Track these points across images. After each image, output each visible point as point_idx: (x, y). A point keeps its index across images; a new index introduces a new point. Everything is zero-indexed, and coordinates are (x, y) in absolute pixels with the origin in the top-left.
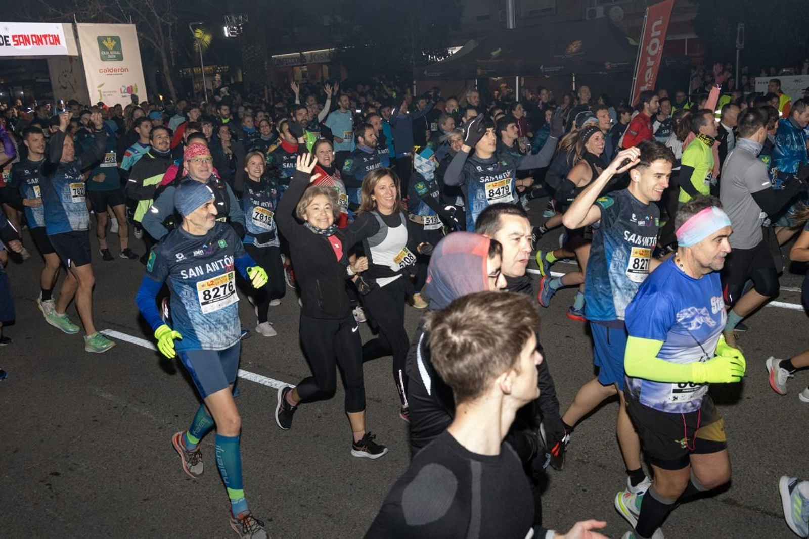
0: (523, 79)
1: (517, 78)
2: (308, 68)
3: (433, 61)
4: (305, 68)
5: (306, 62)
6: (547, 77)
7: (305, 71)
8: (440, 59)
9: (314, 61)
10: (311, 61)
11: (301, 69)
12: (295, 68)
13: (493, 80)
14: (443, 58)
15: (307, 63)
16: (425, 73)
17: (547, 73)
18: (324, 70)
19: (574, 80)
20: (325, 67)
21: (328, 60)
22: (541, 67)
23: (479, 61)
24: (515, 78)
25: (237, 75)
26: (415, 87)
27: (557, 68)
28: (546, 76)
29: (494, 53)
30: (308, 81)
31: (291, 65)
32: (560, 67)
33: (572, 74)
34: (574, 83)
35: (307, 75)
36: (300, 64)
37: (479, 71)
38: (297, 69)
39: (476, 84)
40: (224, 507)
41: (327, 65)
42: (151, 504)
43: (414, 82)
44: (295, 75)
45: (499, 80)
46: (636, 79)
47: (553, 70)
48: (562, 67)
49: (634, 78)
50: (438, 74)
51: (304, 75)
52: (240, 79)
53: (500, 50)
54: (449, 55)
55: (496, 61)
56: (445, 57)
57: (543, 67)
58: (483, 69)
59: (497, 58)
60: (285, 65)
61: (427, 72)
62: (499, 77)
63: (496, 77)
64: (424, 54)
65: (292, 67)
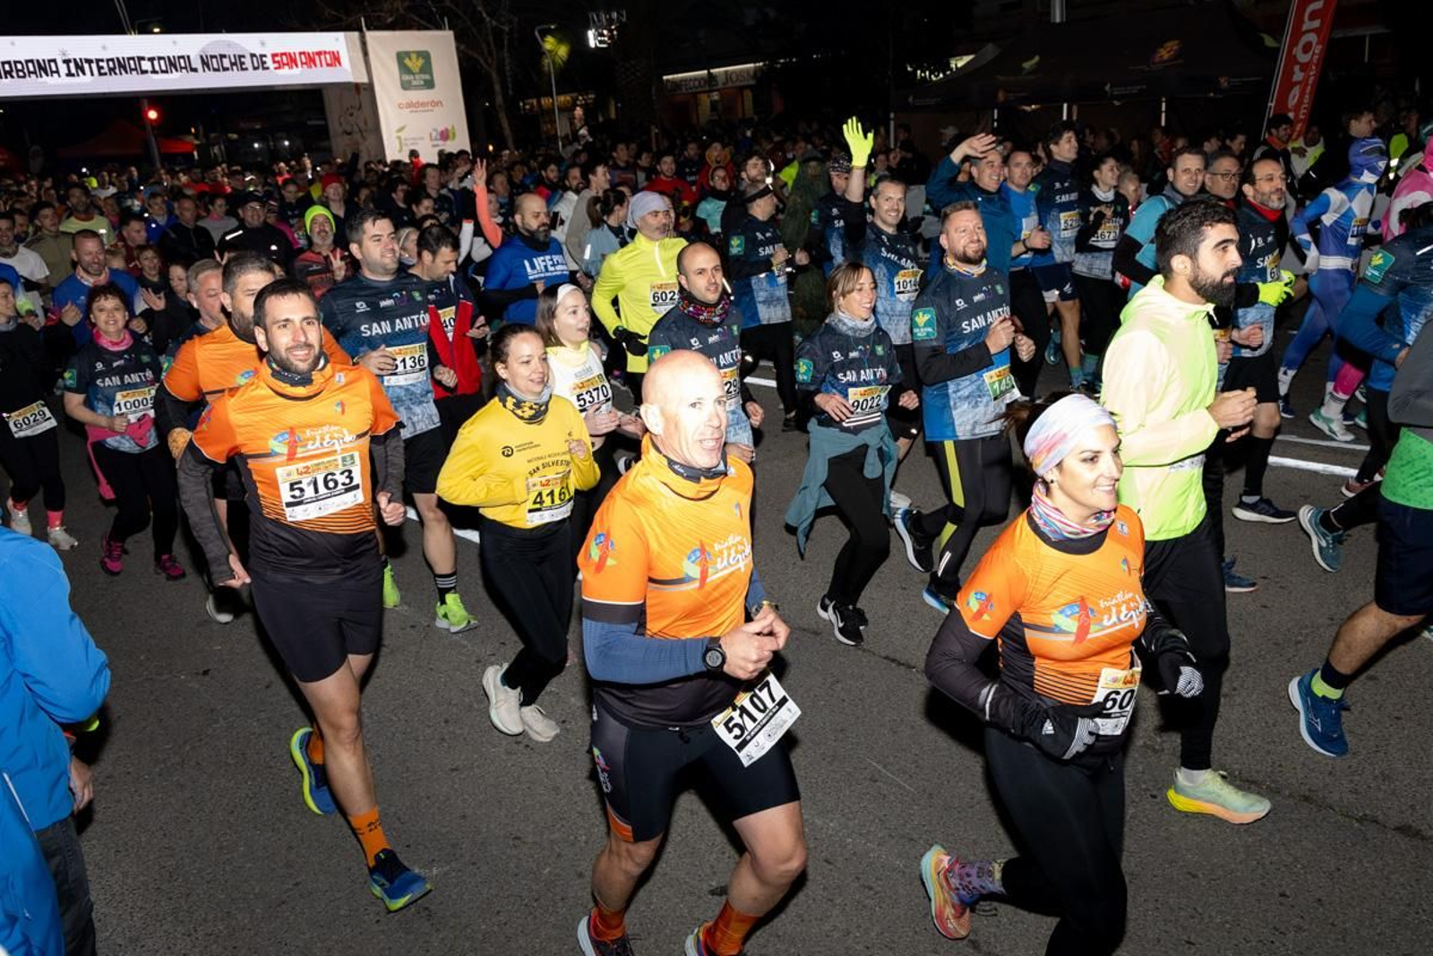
0: (1075, 108)
1: (1065, 106)
2: (721, 96)
3: (925, 81)
4: (716, 96)
5: (717, 85)
6: (1116, 103)
7: (715, 101)
8: (936, 76)
9: (730, 84)
10: (724, 84)
11: (709, 97)
12: (699, 96)
13: (1024, 111)
14: (941, 75)
15: (720, 86)
16: (911, 99)
17: (1118, 98)
18: (746, 103)
19: (1164, 109)
20: (748, 95)
21: (752, 82)
22: (1107, 88)
23: (1001, 78)
24: (1062, 105)
25: (608, 109)
26: (892, 123)
27: (1135, 90)
29: (1027, 65)
30: (721, 116)
31: (694, 90)
32: (1140, 87)
33: (1161, 99)
34: (1163, 115)
35: (720, 107)
36: (707, 88)
37: (1001, 96)
38: (705, 101)
39: (996, 117)
40: (571, 788)
41: (752, 91)
42: (462, 776)
43: (892, 115)
44: (700, 108)
45: (1033, 111)
47: (1128, 92)
48: (1144, 86)
49: (1269, 104)
50: (932, 102)
51: (714, 105)
52: (613, 116)
53: (1037, 59)
54: (951, 69)
55: (1032, 77)
56: (944, 74)
57: (1111, 87)
58: (1007, 91)
59: (1033, 71)
60: (684, 90)
61: (915, 98)
62: (1035, 104)
63: (1030, 105)
64: (909, 69)
65: (695, 95)
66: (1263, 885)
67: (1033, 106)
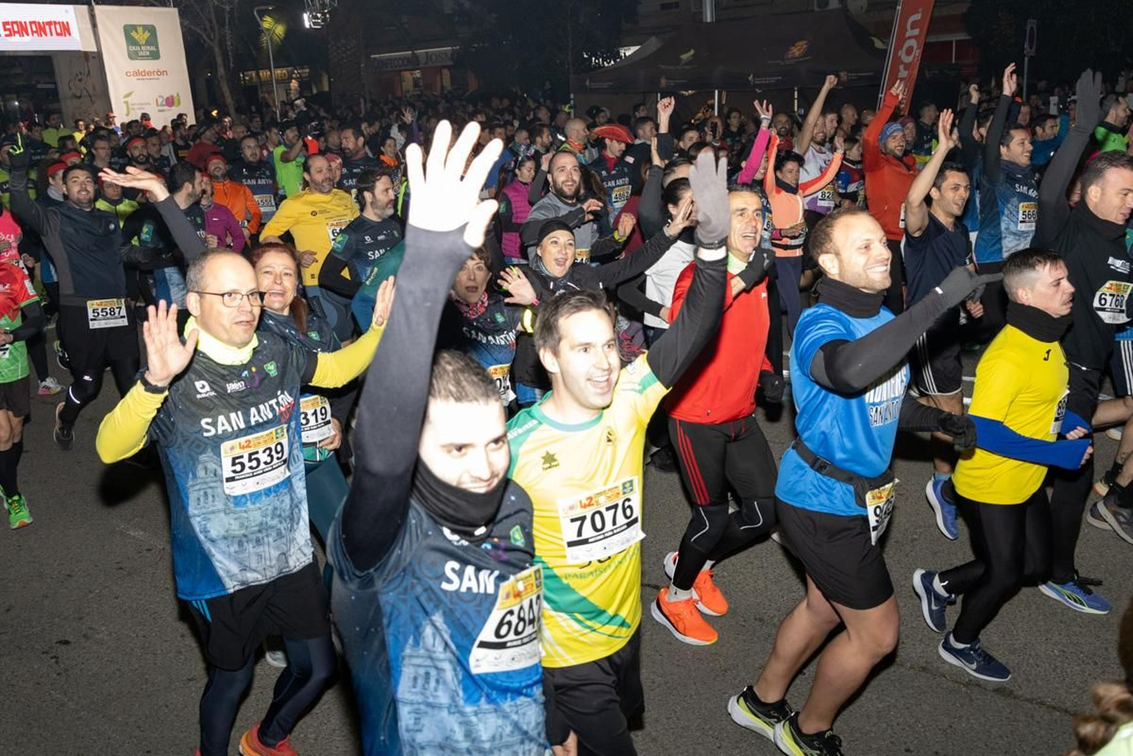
0: (724, 94)
1: (716, 92)
2: (422, 73)
3: (599, 67)
4: (418, 74)
5: (419, 64)
6: (758, 90)
7: (418, 78)
8: (608, 63)
9: (430, 64)
10: (426, 63)
11: (412, 74)
12: (403, 73)
13: (682, 95)
14: (612, 62)
15: (421, 66)
16: (587, 83)
17: (759, 86)
18: (444, 81)
19: (796, 97)
20: (446, 72)
21: (450, 63)
22: (751, 78)
23: (663, 67)
24: (714, 92)
25: (321, 83)
27: (773, 80)
29: (684, 57)
30: (421, 91)
31: (398, 68)
32: (777, 78)
33: (794, 88)
34: (796, 101)
35: (421, 84)
36: (409, 67)
37: (663, 82)
38: (407, 75)
41: (449, 70)
43: (572, 96)
44: (403, 84)
45: (690, 95)
47: (767, 81)
48: (780, 78)
50: (605, 85)
51: (416, 84)
52: (326, 88)
53: (692, 52)
54: (621, 57)
55: (686, 67)
56: (615, 61)
57: (754, 77)
58: (667, 78)
59: (688, 63)
60: (389, 69)
61: (590, 82)
62: (691, 90)
63: (687, 90)
64: (585, 56)
65: (400, 71)
66: (892, 743)
67: (689, 91)
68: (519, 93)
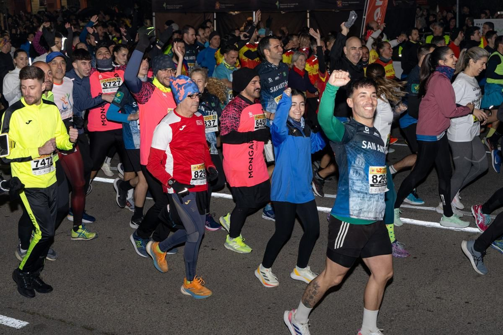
13: (231, 14)
16: (164, 5)
17: (283, 9)
19: (308, 16)
22: (277, 4)
24: (253, 13)
26: (154, 18)
27: (292, 5)
28: (282, 12)
30: (46, 9)
32: (295, 4)
33: (306, 11)
34: (308, 20)
35: (45, 3)
37: (218, 6)
39: (215, 17)
43: (154, 14)
44: (32, 3)
45: (236, 15)
46: (365, 17)
47: (289, 6)
48: (297, 4)
49: (364, 17)
50: (178, 7)
58: (220, 3)
61: (166, 5)
62: (237, 11)
63: (234, 12)
67: (236, 12)
68: (117, 11)
